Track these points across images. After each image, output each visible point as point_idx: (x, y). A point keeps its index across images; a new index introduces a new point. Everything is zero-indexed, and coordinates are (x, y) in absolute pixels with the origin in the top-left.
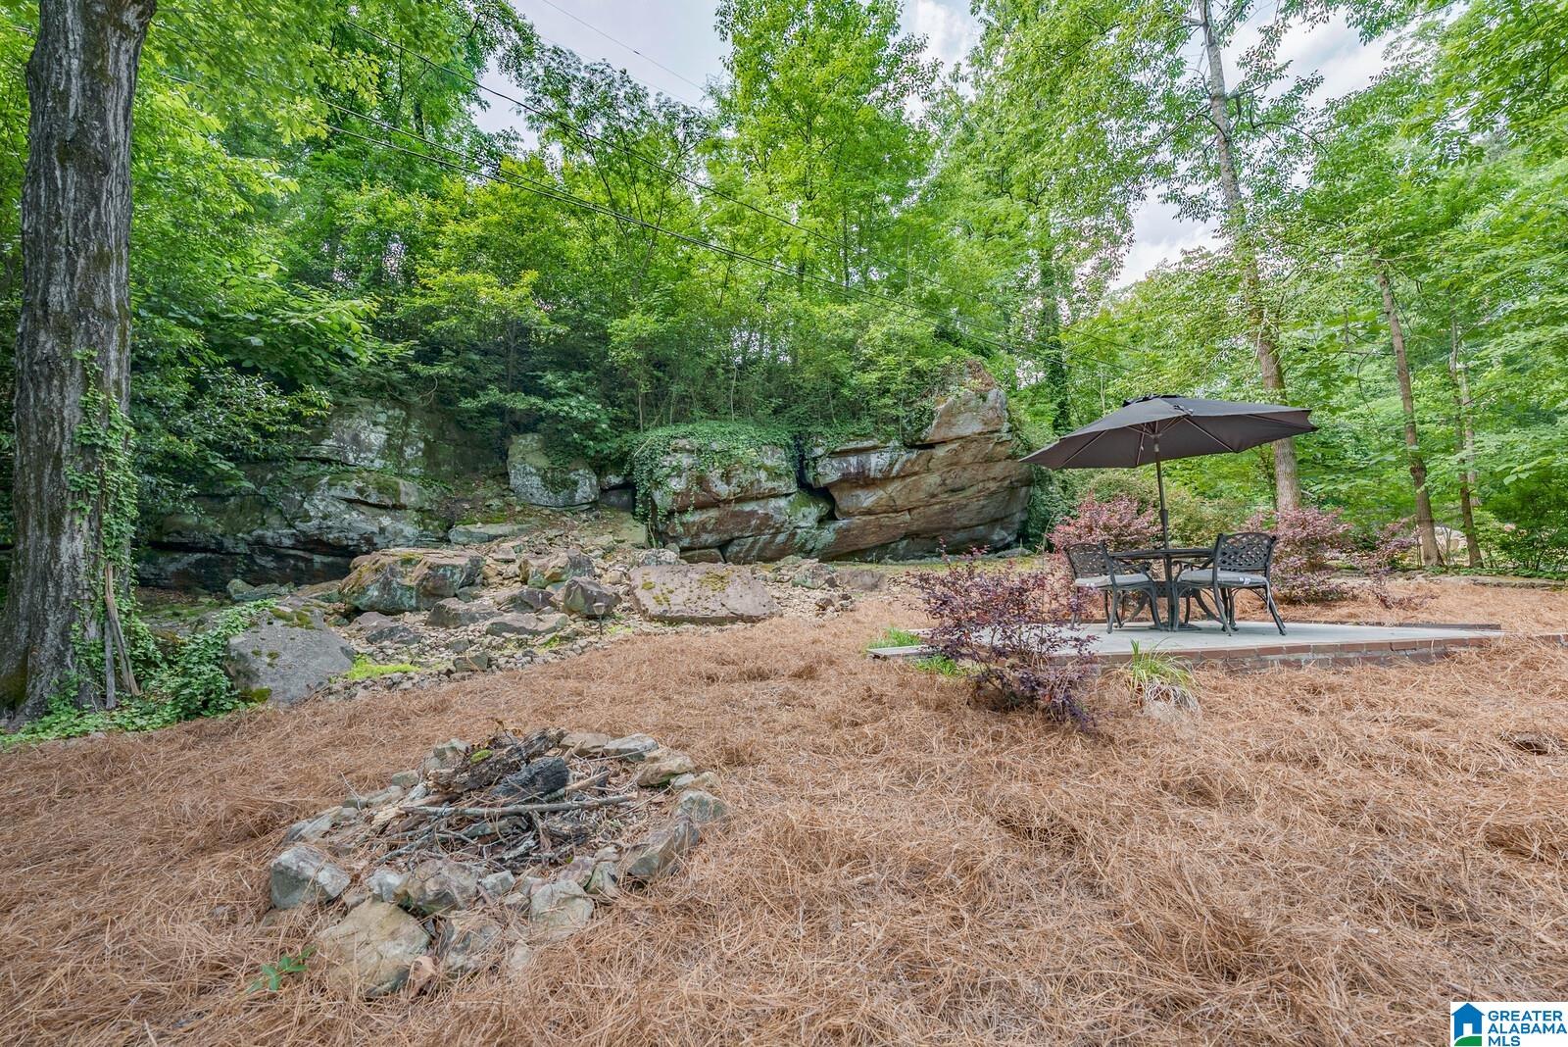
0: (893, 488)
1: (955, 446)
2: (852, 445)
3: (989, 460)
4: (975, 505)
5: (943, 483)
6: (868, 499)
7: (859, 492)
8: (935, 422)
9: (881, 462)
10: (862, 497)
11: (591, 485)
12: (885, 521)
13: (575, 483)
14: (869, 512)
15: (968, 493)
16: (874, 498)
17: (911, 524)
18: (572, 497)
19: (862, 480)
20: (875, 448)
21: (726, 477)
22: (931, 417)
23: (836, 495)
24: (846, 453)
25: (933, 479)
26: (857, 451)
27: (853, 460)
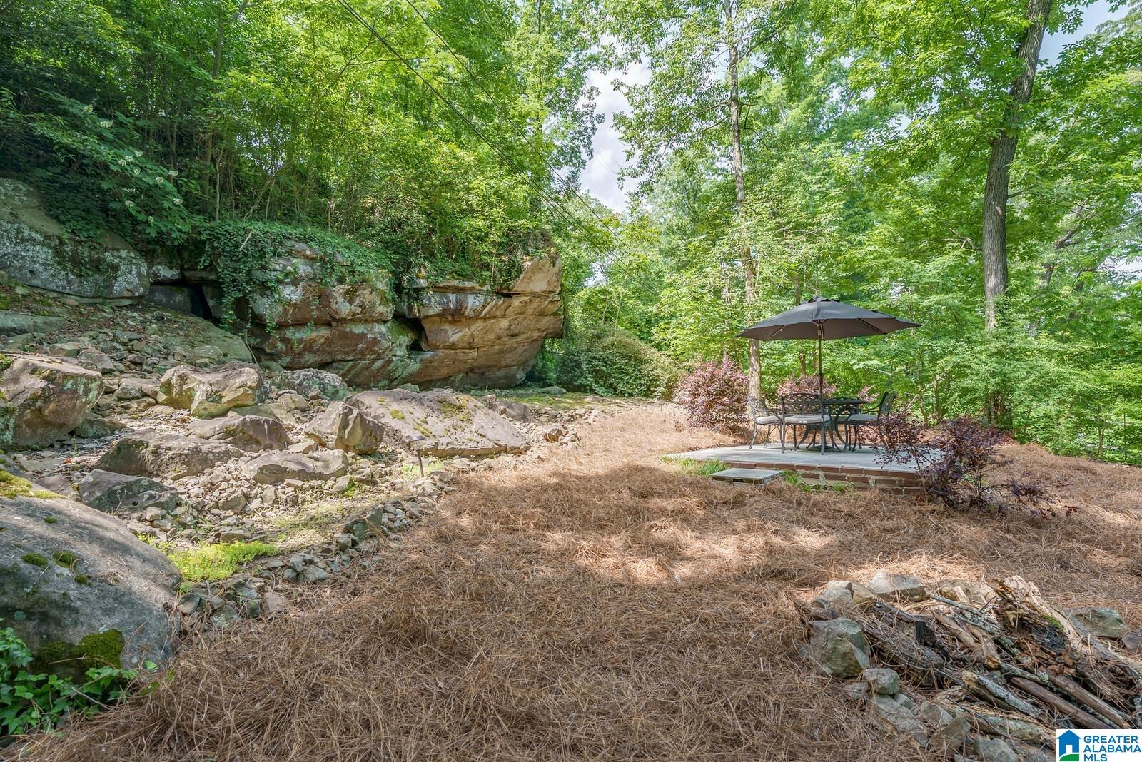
0: (477, 327)
1: (526, 299)
2: (454, 283)
3: (542, 314)
4: (520, 350)
5: (509, 329)
6: (455, 335)
7: (447, 327)
8: (522, 276)
9: (477, 303)
10: (450, 333)
11: (139, 275)
12: (461, 356)
13: (115, 268)
14: (452, 346)
15: (520, 339)
16: (460, 334)
17: (476, 360)
18: (109, 286)
19: (455, 316)
20: (471, 289)
21: (350, 295)
22: (520, 271)
23: (427, 327)
24: (446, 289)
25: (504, 323)
26: (457, 290)
27: (453, 297)
